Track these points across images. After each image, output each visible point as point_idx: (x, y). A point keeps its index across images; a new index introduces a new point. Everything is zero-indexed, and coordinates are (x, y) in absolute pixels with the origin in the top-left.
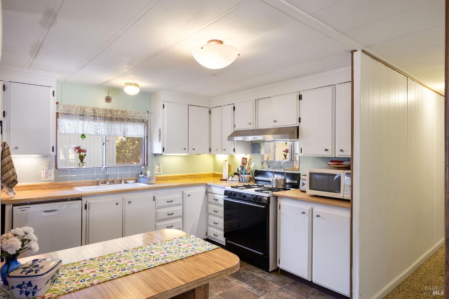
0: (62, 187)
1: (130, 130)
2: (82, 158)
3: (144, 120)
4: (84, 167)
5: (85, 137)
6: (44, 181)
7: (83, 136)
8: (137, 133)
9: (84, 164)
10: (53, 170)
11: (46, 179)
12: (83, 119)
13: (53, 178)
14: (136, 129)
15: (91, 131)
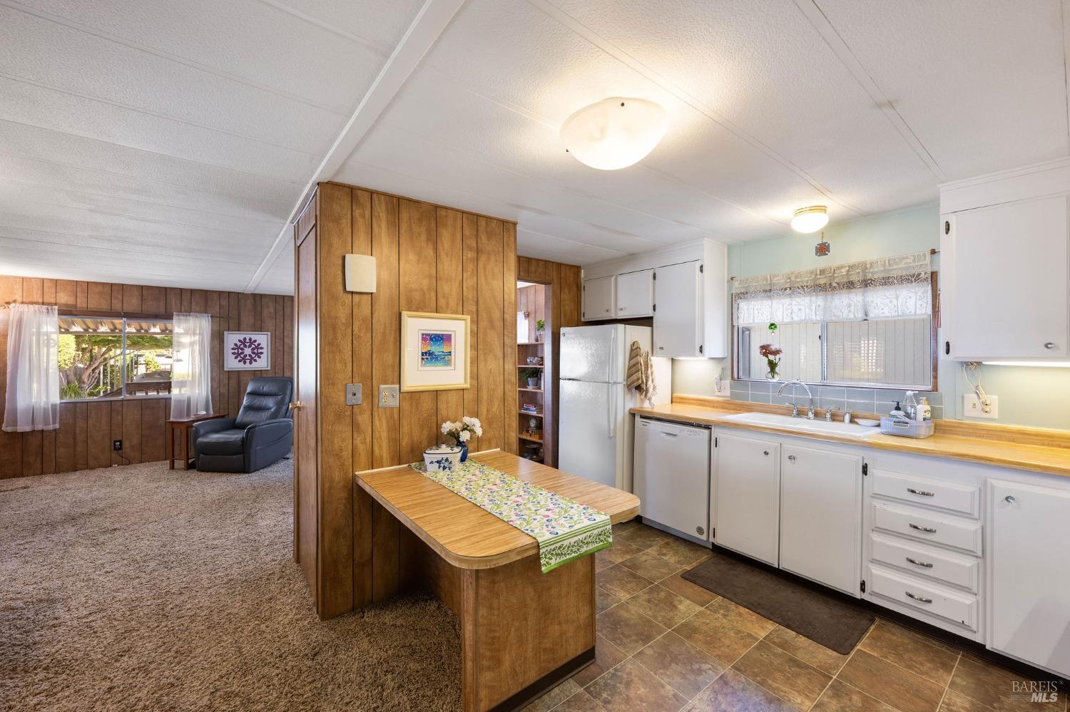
0: (738, 408)
1: (875, 305)
2: (772, 365)
3: (919, 274)
4: (774, 380)
5: (776, 327)
6: (718, 396)
7: (772, 326)
8: (896, 309)
9: (776, 376)
10: (729, 381)
11: (719, 394)
12: (770, 297)
13: (727, 392)
14: (895, 301)
15: (785, 316)
